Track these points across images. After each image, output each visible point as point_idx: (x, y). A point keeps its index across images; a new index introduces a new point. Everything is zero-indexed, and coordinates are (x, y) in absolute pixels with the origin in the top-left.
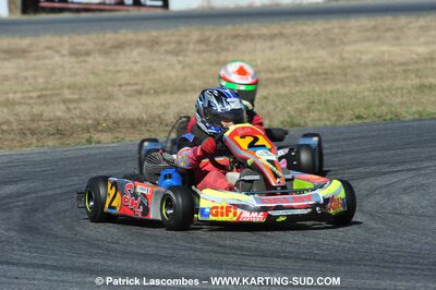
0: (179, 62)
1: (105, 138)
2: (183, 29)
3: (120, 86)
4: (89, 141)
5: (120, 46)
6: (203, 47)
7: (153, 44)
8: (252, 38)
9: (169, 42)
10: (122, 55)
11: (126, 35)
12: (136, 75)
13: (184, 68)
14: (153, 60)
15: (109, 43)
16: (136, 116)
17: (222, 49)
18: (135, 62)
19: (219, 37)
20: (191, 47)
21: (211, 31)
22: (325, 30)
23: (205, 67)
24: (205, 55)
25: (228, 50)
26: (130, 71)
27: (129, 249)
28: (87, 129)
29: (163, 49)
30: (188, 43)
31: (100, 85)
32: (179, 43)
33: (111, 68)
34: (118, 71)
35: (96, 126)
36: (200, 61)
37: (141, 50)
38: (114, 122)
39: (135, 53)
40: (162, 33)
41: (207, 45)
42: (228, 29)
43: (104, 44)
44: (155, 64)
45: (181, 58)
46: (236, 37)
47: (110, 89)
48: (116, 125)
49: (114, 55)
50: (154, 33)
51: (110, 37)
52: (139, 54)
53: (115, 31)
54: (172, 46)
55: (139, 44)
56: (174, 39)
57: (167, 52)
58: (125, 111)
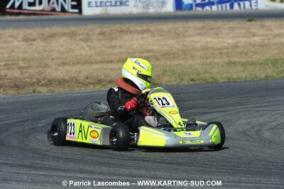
0: (88, 46)
1: (44, 90)
2: (90, 26)
3: (53, 59)
4: (34, 92)
5: (53, 36)
6: (102, 37)
7: (73, 34)
8: (131, 32)
9: (82, 34)
10: (54, 41)
11: (57, 29)
12: (62, 53)
13: (90, 49)
14: (72, 44)
15: (47, 34)
16: (62, 77)
17: (113, 38)
18: (62, 46)
19: (111, 31)
20: (95, 37)
21: (107, 28)
22: (174, 28)
23: (103, 49)
24: (103, 42)
25: (116, 39)
26: (59, 51)
27: (56, 155)
28: (33, 84)
29: (78, 38)
30: (93, 35)
31: (41, 59)
32: (88, 34)
33: (47, 49)
34: (52, 51)
35: (38, 83)
36: (100, 45)
37: (65, 38)
38: (49, 81)
39: (62, 41)
40: (78, 28)
41: (104, 36)
42: (117, 27)
43: (43, 34)
44: (73, 47)
45: (89, 44)
46: (121, 31)
47: (47, 61)
48: (50, 82)
49: (49, 41)
50: (73, 29)
51: (47, 30)
52: (65, 41)
53: (51, 26)
54: (84, 36)
55: (64, 34)
56: (85, 32)
57: (81, 40)
58: (55, 74)
